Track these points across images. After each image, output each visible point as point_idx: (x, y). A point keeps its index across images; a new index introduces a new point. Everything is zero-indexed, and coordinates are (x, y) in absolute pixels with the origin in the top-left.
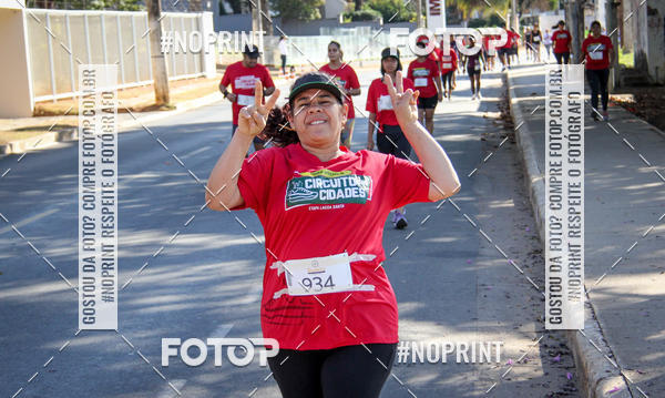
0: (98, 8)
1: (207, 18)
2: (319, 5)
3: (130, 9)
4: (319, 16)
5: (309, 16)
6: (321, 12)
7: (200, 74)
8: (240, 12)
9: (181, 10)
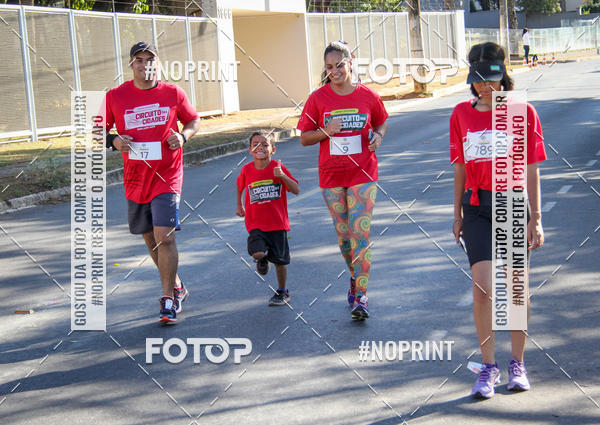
0: (366, 10)
1: (459, 15)
3: (393, 10)
4: (560, 10)
5: (552, 10)
6: (561, 6)
8: (488, 9)
9: (437, 10)
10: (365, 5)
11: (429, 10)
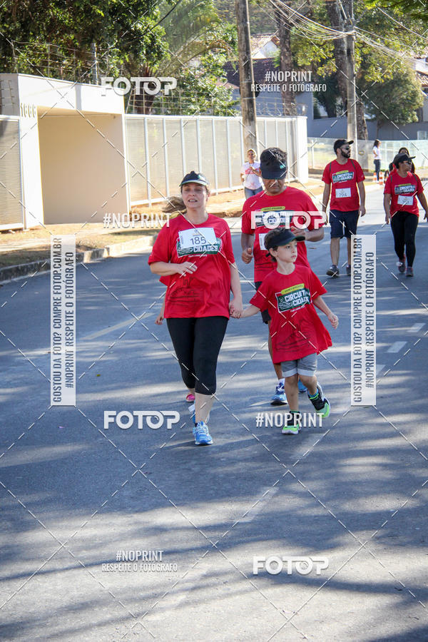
0: (193, 112)
1: (302, 123)
2: (417, 107)
3: (225, 114)
4: (417, 119)
5: (407, 119)
6: (418, 115)
7: (293, 179)
8: (335, 116)
9: (276, 115)
10: (192, 107)
11: (267, 115)
